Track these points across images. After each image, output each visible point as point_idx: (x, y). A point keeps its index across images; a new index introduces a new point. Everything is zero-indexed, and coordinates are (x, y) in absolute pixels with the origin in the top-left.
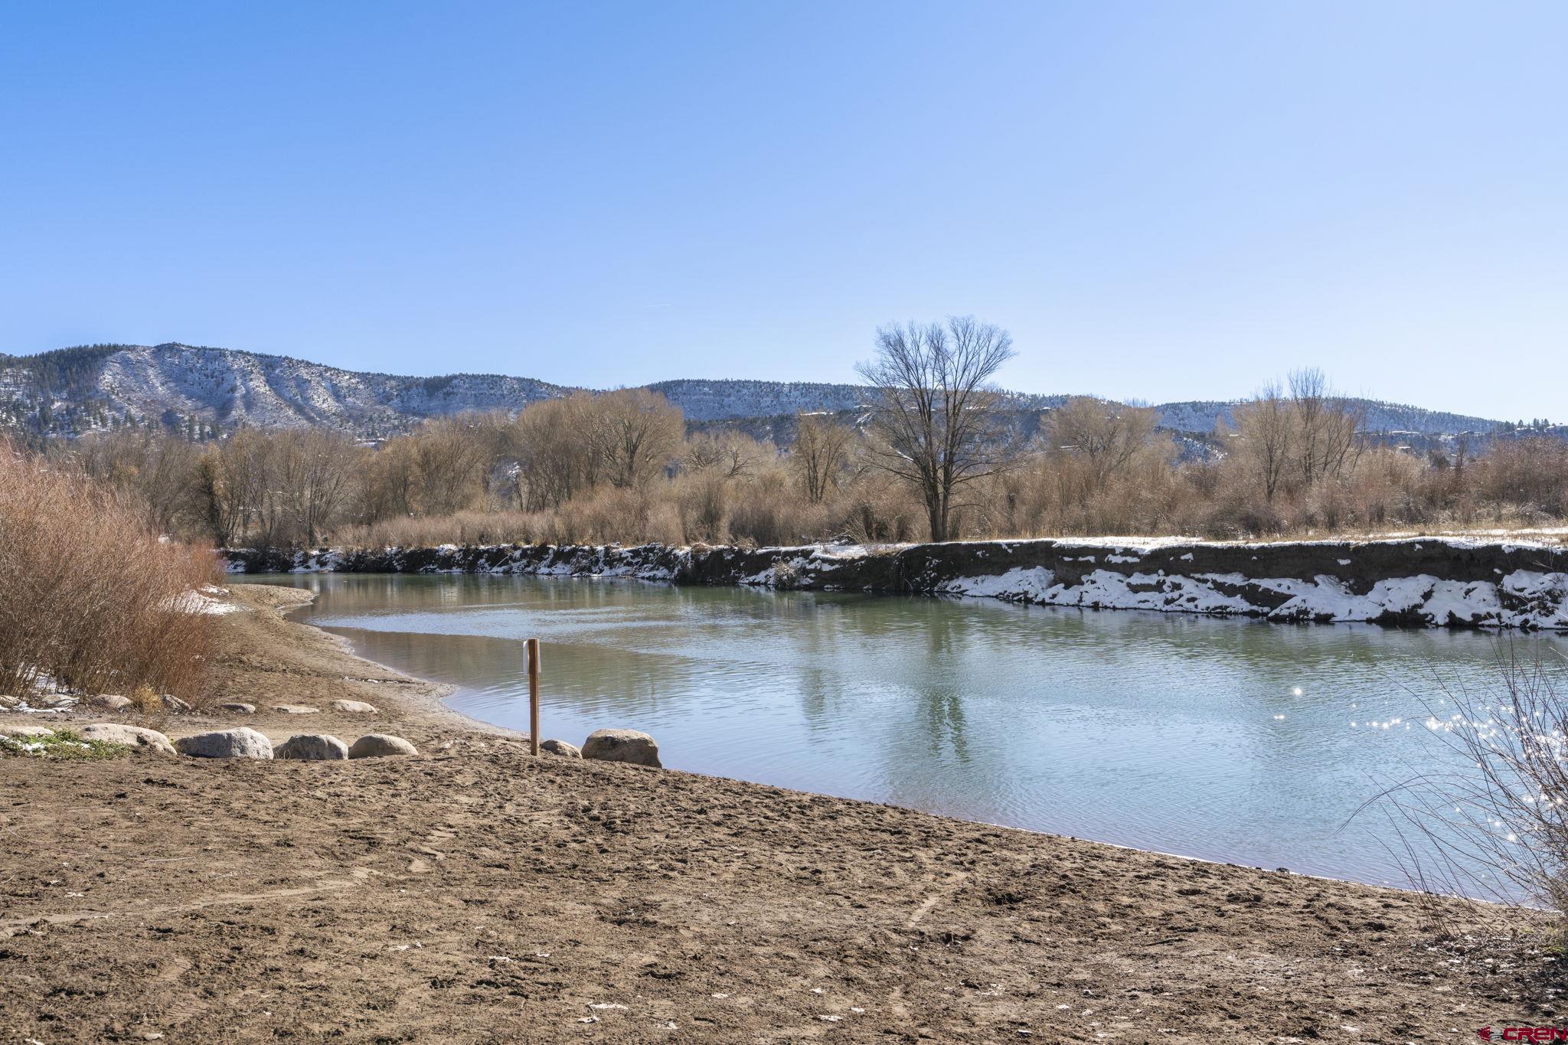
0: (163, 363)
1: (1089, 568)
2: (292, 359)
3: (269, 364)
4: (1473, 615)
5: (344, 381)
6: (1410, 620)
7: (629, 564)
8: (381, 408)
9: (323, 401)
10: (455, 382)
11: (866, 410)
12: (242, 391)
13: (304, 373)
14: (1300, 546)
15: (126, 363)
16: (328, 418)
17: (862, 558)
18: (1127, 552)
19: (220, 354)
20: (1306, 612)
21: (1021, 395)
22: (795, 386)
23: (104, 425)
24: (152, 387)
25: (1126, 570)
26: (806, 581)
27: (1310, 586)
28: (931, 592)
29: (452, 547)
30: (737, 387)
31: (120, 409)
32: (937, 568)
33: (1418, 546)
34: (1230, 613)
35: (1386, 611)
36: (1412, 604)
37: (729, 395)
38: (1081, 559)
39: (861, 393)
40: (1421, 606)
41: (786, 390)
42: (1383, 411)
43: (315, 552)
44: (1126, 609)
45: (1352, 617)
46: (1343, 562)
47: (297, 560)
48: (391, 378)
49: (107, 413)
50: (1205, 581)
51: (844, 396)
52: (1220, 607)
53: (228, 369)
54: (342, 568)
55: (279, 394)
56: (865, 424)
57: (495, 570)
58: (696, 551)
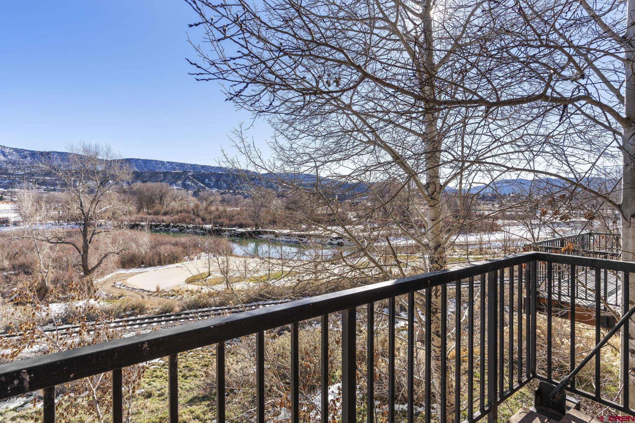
11: (191, 172)
32: (257, 234)
57: (157, 228)
58: (212, 228)
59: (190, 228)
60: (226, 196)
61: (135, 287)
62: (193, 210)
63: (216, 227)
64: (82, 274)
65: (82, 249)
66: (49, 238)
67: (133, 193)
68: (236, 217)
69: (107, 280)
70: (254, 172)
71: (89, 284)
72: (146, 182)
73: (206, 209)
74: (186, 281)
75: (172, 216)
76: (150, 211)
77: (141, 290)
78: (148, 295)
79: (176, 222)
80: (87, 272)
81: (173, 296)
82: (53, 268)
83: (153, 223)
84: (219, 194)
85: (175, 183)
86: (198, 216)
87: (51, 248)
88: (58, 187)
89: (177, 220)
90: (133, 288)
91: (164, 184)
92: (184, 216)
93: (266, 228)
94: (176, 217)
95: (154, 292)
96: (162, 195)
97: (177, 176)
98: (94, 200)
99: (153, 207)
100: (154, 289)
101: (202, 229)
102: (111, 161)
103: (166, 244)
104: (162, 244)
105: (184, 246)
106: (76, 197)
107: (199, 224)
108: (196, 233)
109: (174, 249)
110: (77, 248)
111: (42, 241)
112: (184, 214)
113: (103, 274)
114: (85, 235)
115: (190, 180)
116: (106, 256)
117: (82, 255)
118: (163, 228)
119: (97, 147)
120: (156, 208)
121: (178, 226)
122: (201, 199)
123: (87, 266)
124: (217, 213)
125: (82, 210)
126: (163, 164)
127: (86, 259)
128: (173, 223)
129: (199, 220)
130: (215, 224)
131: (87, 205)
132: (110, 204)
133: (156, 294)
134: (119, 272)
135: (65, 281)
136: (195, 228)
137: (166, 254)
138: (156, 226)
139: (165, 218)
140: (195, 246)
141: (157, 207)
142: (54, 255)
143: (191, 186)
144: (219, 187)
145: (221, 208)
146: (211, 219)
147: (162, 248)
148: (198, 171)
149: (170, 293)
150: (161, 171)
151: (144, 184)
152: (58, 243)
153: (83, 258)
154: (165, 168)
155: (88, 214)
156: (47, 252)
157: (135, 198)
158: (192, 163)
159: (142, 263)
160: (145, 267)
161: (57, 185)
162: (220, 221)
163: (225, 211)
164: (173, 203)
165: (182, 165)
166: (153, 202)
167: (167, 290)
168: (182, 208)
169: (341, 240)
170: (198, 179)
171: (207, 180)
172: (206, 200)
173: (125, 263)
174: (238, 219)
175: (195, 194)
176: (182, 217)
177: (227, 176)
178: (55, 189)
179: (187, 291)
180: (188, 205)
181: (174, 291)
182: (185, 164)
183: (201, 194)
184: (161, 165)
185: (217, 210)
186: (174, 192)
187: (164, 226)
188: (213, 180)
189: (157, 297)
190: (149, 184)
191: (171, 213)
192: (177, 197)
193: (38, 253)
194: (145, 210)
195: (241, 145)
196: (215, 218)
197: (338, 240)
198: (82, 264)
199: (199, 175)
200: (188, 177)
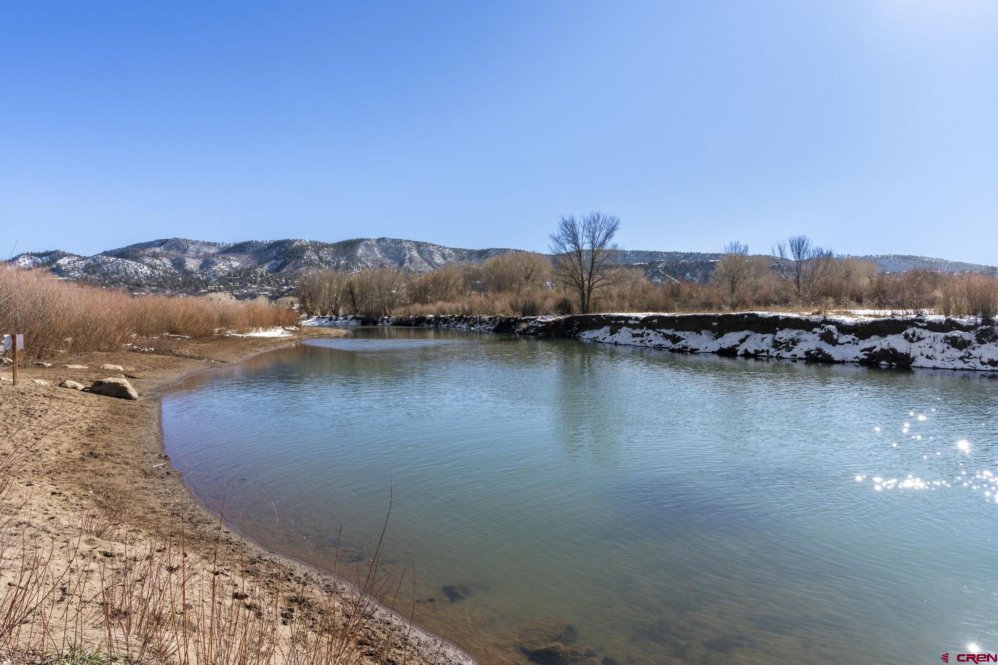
0: (380, 245)
1: (621, 326)
2: (427, 243)
3: (418, 245)
4: (755, 351)
5: (447, 251)
6: (729, 353)
7: (488, 324)
8: (460, 262)
9: (438, 260)
10: (490, 251)
11: (662, 262)
12: (408, 256)
13: (431, 248)
14: (696, 315)
15: (367, 245)
16: (440, 266)
17: (553, 321)
18: (637, 319)
19: (401, 241)
20: (686, 347)
23: (358, 270)
24: (376, 255)
25: (634, 327)
26: (532, 331)
27: (699, 335)
28: (574, 336)
29: (432, 316)
31: (364, 263)
32: (578, 326)
33: (746, 316)
34: (663, 348)
35: (721, 347)
36: (733, 344)
38: (619, 322)
39: (662, 255)
40: (738, 346)
41: (628, 253)
42: (924, 261)
43: (386, 317)
44: (625, 345)
45: (706, 350)
46: (714, 324)
47: (379, 320)
48: (465, 250)
49: (359, 265)
50: (660, 332)
51: (654, 256)
52: (660, 345)
53: (403, 247)
54: (394, 324)
55: (422, 257)
56: (661, 268)
115: (660, 275)
148: (677, 260)
171: (688, 275)
188: (700, 274)
199: (676, 267)
200: (658, 271)
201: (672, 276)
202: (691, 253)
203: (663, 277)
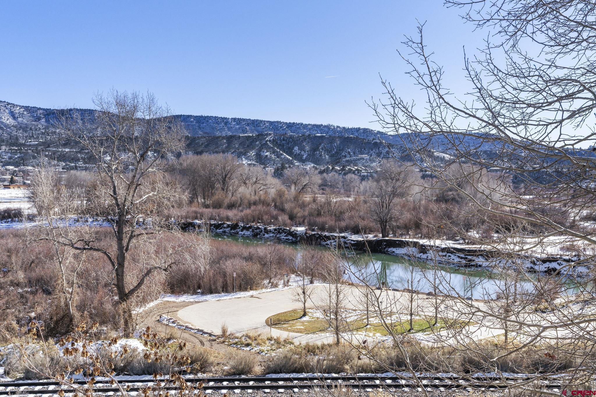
1: (428, 250)
5: (17, 110)
7: (273, 233)
8: (36, 123)
9: (7, 119)
11: (270, 134)
20: (477, 264)
21: (338, 127)
22: (234, 119)
25: (438, 251)
27: (478, 258)
28: (384, 251)
30: (207, 119)
32: (385, 245)
37: (203, 123)
48: (40, 109)
50: (456, 255)
51: (257, 125)
52: (459, 262)
56: (269, 141)
57: (218, 231)
58: (306, 233)
59: (270, 231)
60: (329, 177)
61: (190, 326)
62: (274, 200)
63: (313, 230)
64: (116, 298)
65: (116, 261)
66: (74, 241)
67: (183, 172)
68: (347, 215)
69: (151, 311)
70: (379, 132)
71: (126, 315)
72: (200, 153)
73: (296, 198)
74: (267, 322)
75: (242, 211)
76: (208, 202)
77: (199, 330)
78: (210, 340)
79: (248, 221)
80: (124, 296)
81: (248, 345)
82: (79, 287)
83: (213, 222)
84: (317, 172)
85: (245, 154)
86: (283, 210)
87: (76, 257)
88: (80, 164)
89: (249, 217)
90: (187, 327)
91: (229, 156)
92: (260, 211)
93: (402, 235)
94: (248, 211)
95: (219, 337)
96: (226, 176)
97: (248, 143)
98: (132, 183)
99: (212, 194)
100: (218, 332)
101: (291, 233)
102: (155, 119)
103: (234, 256)
104: (228, 257)
105: (263, 262)
106: (108, 179)
107: (286, 225)
108: (279, 241)
109: (247, 266)
110: (110, 259)
111: (65, 245)
112: (260, 207)
113: (144, 301)
114: (120, 239)
115: (268, 149)
116: (149, 272)
117: (117, 270)
118: (227, 230)
119: (135, 97)
120: (216, 197)
121: (250, 227)
122: (288, 182)
123: (123, 287)
124: (314, 206)
125: (116, 199)
126: (226, 123)
127: (122, 276)
128: (243, 222)
129: (283, 218)
130: (311, 226)
131: (121, 192)
132: (153, 189)
133: (222, 340)
134: (166, 299)
135: (94, 308)
136: (279, 231)
137: (235, 275)
138: (217, 226)
139: (230, 213)
140: (279, 263)
141: (219, 195)
142: (80, 267)
143: (270, 159)
144: (317, 161)
145: (321, 198)
146: (304, 217)
147: (229, 263)
148: (282, 132)
149: (243, 339)
150: (224, 134)
151: (199, 156)
152: (85, 249)
153: (117, 275)
154: (229, 129)
155: (124, 206)
156: (70, 263)
157: (186, 180)
158: (272, 120)
159: (199, 288)
160: (203, 294)
161: (78, 160)
162: (320, 220)
163: (329, 203)
164: (242, 189)
165: (255, 123)
166: (213, 187)
167: (239, 335)
168: (257, 198)
169: (553, 265)
170: (281, 147)
171: (296, 148)
172: (295, 183)
173: (173, 285)
174: (351, 218)
175: (278, 173)
176: (257, 212)
177: (332, 140)
178: (76, 166)
179: (270, 339)
180: (266, 193)
181: (249, 338)
182: (261, 121)
183: (287, 172)
184: (223, 124)
185: (314, 200)
186: (244, 169)
187: (228, 226)
188: (307, 148)
189: (222, 345)
190: (206, 157)
191: (239, 206)
192: (248, 178)
193: (60, 263)
194: (200, 200)
195: (423, 69)
196: (311, 214)
197: (547, 265)
198: (116, 283)
199: (284, 140)
200: (266, 144)
201: (280, 150)
202: (294, 123)
203: (271, 150)
